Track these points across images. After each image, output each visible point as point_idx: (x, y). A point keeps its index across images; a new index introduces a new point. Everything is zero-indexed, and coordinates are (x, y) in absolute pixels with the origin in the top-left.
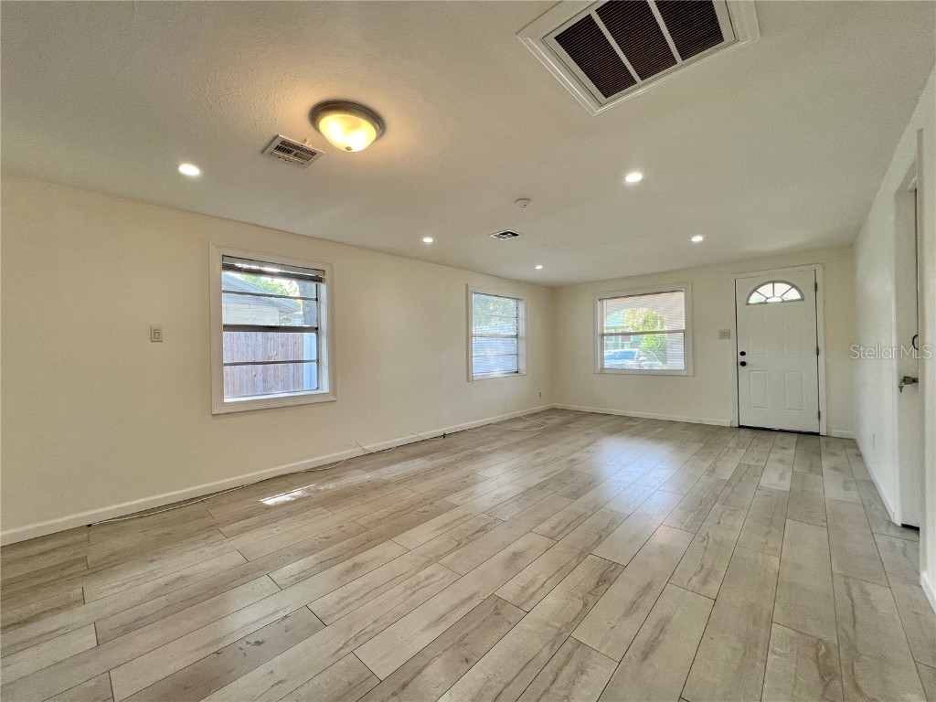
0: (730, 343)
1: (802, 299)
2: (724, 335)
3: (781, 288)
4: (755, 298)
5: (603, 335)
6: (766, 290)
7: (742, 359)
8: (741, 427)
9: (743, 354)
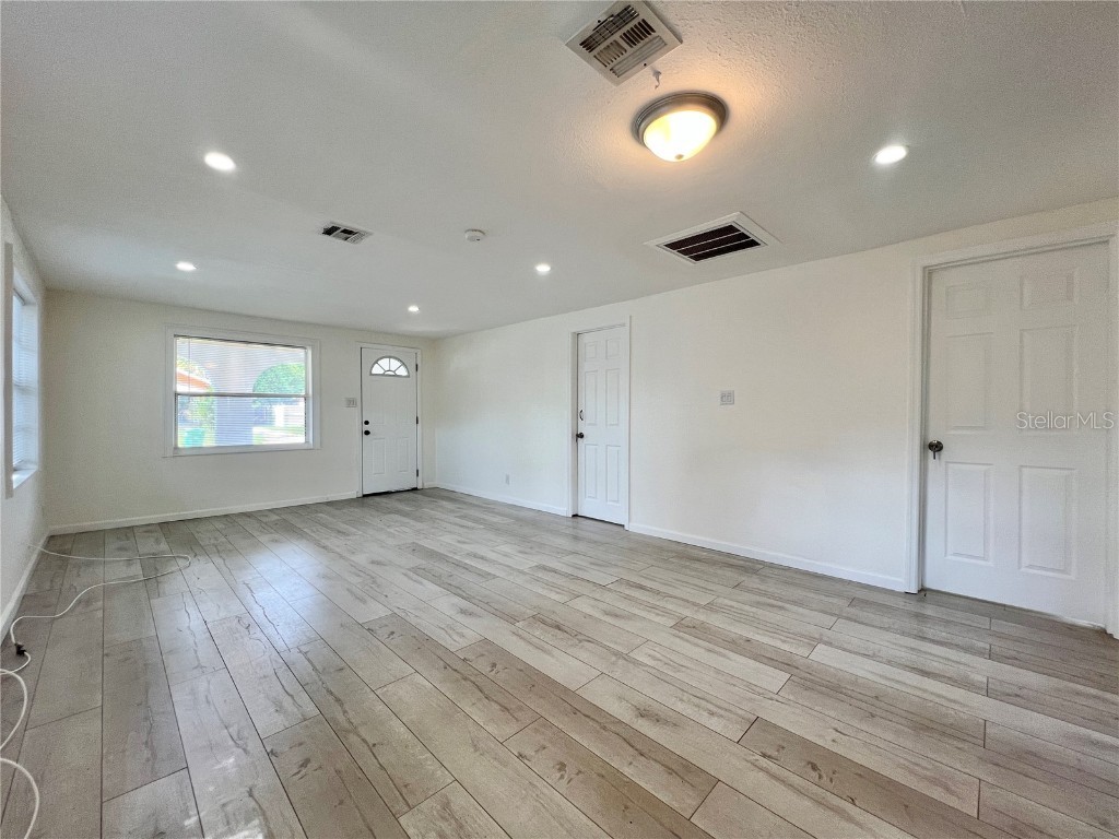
0: (356, 411)
1: (408, 376)
2: (351, 402)
3: (395, 364)
4: (376, 370)
5: (176, 394)
6: (384, 363)
7: (366, 428)
8: (365, 496)
9: (367, 423)
